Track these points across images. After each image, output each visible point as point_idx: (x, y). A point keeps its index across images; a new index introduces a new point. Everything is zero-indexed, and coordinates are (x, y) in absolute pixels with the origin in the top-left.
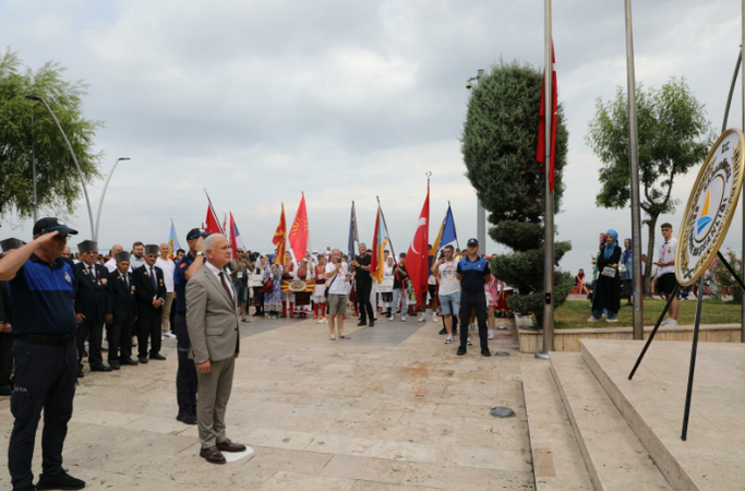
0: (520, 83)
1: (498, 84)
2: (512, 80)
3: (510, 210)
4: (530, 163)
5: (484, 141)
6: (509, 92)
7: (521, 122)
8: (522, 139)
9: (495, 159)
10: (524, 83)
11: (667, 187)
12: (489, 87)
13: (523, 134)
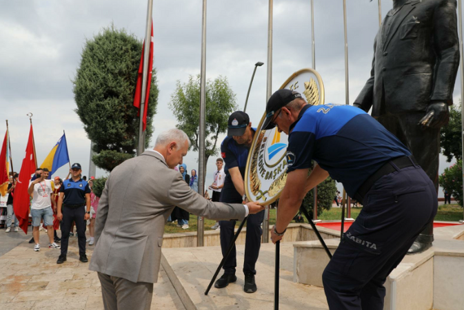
0: (126, 45)
1: (107, 42)
2: (119, 42)
3: (112, 143)
4: (128, 107)
5: (93, 84)
6: (117, 50)
7: (124, 75)
8: (124, 87)
9: (100, 100)
10: (129, 46)
11: (214, 140)
12: (101, 43)
13: (125, 84)
